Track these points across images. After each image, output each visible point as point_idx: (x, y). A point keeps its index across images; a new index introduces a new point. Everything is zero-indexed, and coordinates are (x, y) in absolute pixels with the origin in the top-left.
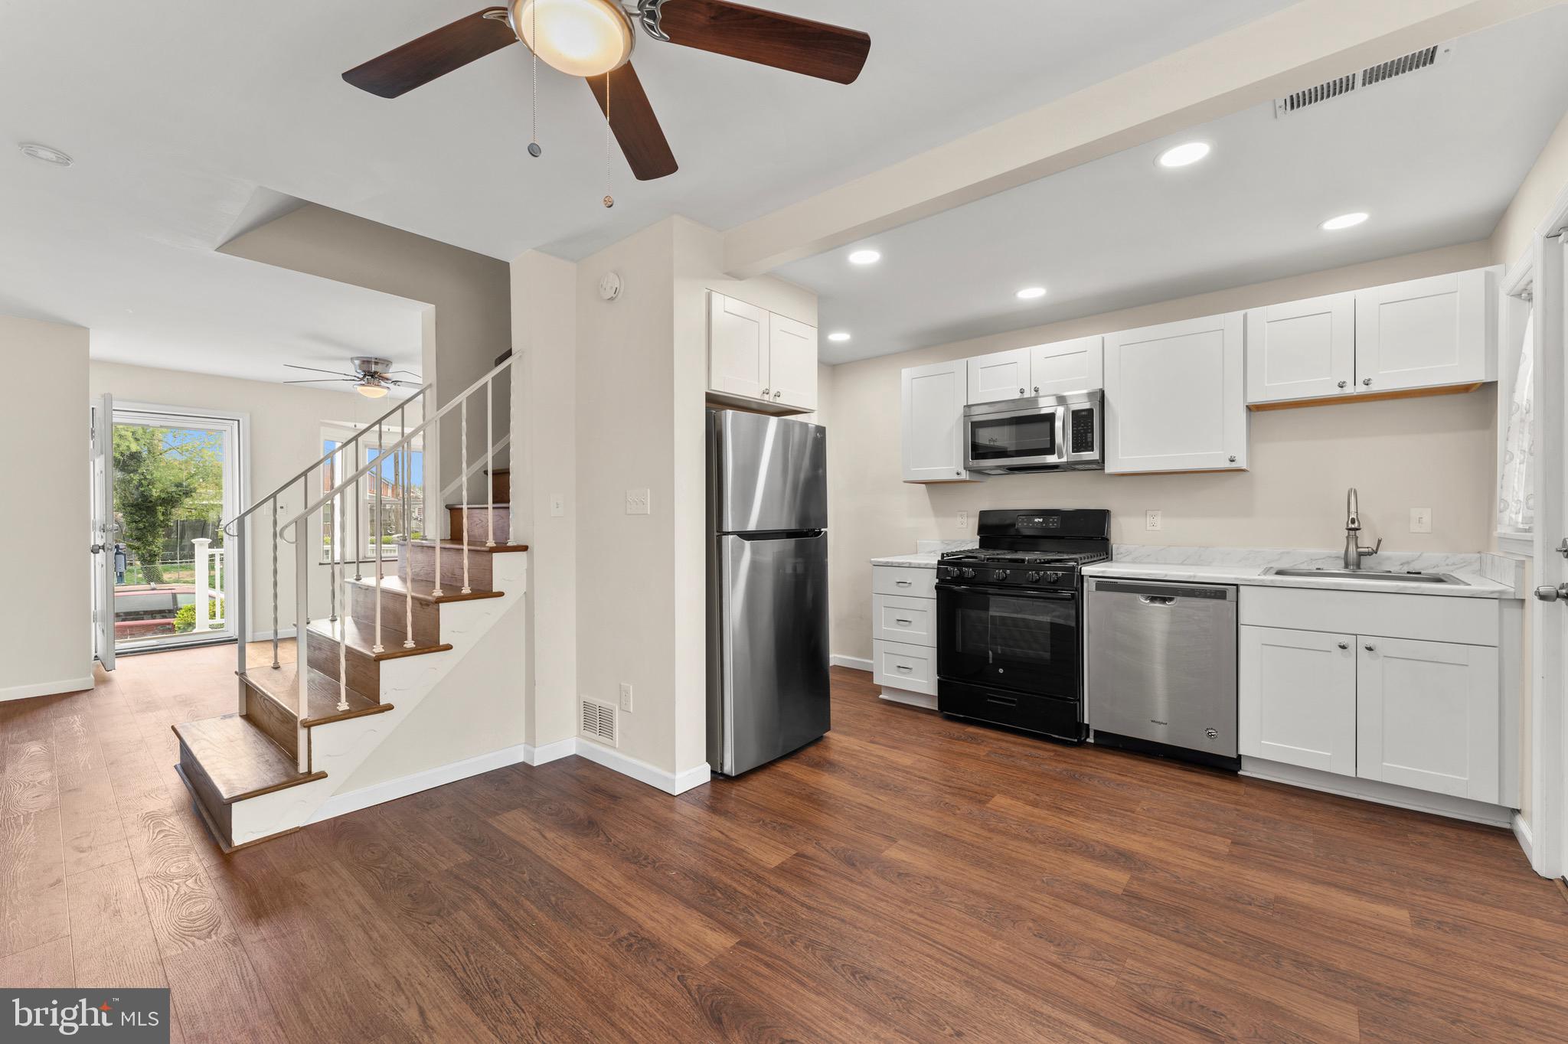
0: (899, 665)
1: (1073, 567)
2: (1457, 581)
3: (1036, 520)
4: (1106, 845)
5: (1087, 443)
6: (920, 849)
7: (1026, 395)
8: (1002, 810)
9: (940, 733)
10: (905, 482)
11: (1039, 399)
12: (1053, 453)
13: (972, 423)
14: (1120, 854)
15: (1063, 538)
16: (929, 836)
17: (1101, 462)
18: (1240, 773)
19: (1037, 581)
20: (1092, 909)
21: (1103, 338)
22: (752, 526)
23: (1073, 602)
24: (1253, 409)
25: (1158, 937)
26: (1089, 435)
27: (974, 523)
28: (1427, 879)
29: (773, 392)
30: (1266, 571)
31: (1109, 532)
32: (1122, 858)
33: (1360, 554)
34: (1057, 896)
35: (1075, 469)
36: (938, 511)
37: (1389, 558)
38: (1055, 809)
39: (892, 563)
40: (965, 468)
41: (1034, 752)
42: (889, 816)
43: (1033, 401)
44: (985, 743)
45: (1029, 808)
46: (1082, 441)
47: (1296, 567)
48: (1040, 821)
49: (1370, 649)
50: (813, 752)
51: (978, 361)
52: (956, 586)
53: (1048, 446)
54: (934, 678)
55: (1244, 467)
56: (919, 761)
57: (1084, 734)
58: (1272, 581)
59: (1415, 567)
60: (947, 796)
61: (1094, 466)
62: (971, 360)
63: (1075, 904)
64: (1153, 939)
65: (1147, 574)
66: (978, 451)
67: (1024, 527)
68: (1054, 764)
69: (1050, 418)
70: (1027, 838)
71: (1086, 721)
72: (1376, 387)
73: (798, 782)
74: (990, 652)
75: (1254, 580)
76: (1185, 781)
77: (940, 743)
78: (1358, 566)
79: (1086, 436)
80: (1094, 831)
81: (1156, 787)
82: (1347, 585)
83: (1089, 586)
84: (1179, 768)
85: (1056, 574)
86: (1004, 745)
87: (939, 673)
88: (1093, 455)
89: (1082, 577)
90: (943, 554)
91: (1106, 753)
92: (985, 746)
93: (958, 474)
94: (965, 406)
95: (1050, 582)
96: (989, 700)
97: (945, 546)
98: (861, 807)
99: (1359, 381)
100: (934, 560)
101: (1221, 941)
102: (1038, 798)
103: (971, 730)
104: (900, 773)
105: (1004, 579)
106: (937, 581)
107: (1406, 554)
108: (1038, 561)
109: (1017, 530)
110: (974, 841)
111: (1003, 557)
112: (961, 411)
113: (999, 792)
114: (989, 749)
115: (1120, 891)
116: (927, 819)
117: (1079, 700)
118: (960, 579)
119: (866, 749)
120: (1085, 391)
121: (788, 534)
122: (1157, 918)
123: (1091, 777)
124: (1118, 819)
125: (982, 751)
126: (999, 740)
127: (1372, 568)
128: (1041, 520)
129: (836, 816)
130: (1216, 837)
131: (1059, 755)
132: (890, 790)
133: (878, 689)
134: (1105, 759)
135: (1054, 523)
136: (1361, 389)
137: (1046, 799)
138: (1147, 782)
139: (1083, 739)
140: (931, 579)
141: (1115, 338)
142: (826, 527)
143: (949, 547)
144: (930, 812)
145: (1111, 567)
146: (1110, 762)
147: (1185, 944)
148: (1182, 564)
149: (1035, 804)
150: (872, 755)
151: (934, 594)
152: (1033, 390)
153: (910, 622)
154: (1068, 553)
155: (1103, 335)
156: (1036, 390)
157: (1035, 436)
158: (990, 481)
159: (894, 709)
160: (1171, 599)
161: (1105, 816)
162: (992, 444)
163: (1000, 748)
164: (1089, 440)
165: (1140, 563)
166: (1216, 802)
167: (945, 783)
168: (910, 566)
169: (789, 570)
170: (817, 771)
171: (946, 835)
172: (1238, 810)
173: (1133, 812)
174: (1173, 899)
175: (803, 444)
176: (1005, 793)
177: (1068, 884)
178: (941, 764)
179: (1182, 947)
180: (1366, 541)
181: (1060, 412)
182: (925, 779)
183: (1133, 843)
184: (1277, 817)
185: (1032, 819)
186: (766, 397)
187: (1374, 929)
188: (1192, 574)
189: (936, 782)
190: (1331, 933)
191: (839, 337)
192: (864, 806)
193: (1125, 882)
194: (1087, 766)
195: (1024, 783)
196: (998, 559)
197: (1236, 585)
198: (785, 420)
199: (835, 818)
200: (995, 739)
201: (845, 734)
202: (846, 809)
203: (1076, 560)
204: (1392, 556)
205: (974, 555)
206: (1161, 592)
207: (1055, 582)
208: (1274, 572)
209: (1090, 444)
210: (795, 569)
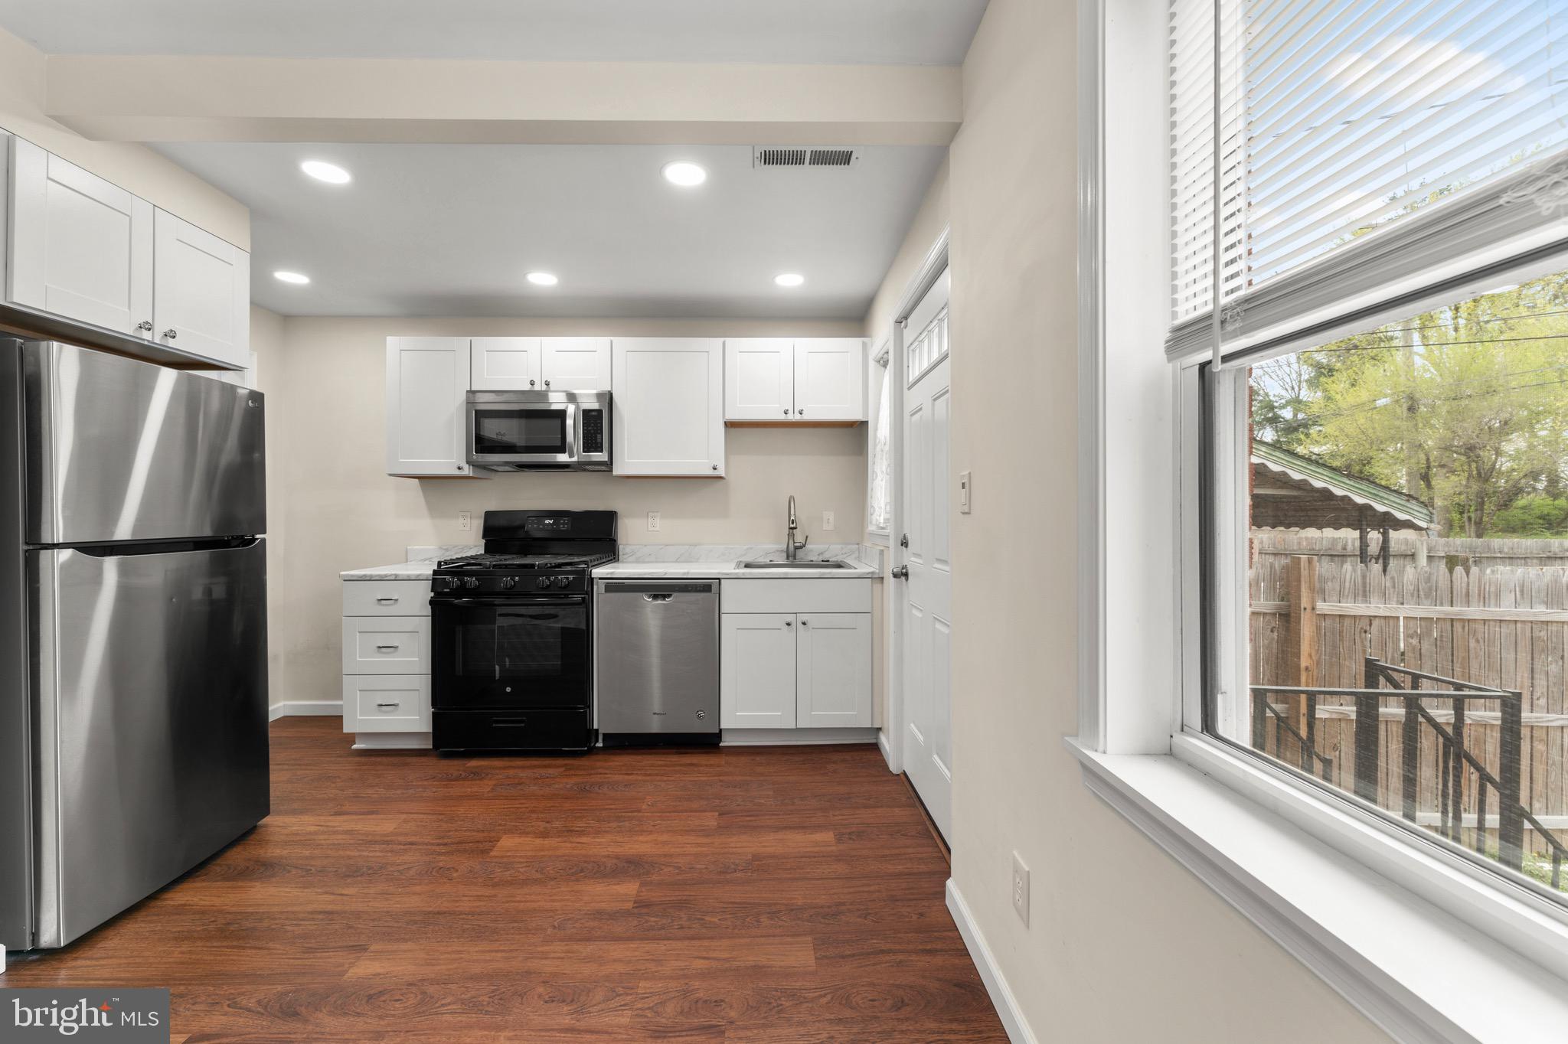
0: (380, 703)
1: (584, 571)
2: (850, 567)
3: (547, 522)
4: (617, 857)
5: (596, 443)
6: (403, 946)
7: (537, 388)
8: (509, 854)
9: (434, 778)
10: (391, 475)
11: (550, 394)
12: (565, 452)
13: (476, 411)
14: (630, 862)
15: (573, 540)
16: (415, 923)
17: (609, 464)
18: (721, 744)
19: (548, 587)
20: (604, 938)
21: (612, 341)
22: (123, 532)
23: (584, 605)
24: (730, 425)
25: (665, 942)
26: (599, 436)
27: (478, 525)
28: (840, 800)
29: (160, 328)
30: (738, 565)
31: (616, 532)
32: (631, 866)
33: (796, 548)
34: (571, 939)
35: (585, 470)
36: (434, 510)
37: (811, 551)
38: (566, 834)
39: (371, 576)
40: (468, 462)
41: (543, 772)
42: (358, 915)
43: (543, 396)
44: (490, 776)
45: (538, 841)
46: (592, 441)
47: (756, 560)
48: (550, 853)
49: (804, 624)
50: (237, 856)
51: (484, 344)
52: (456, 599)
53: (559, 444)
54: (427, 711)
55: (723, 475)
56: (405, 821)
57: (593, 740)
58: (743, 574)
59: (826, 556)
60: (442, 858)
61: (603, 468)
62: (476, 340)
63: (589, 940)
64: (661, 947)
65: (649, 574)
66: (482, 444)
67: (533, 529)
68: (565, 780)
69: (562, 414)
70: (536, 880)
71: (595, 727)
72: (808, 416)
73: (203, 913)
74: (497, 667)
75: (731, 574)
76: (681, 765)
77: (434, 790)
78: (795, 557)
79: (596, 436)
80: (604, 845)
81: (658, 778)
82: (791, 573)
83: (599, 589)
84: (677, 753)
85: (567, 578)
86: (511, 772)
87: (434, 704)
88: (601, 456)
89: (592, 579)
90: (439, 564)
91: (613, 754)
92: (490, 779)
93: (459, 468)
94: (467, 391)
95: (561, 587)
96: (494, 725)
97: (443, 551)
98: (316, 916)
99: (796, 411)
100: (428, 570)
101: (716, 920)
102: (548, 825)
103: (474, 763)
104: (377, 847)
105: (512, 587)
106: (432, 594)
107: (821, 547)
108: (549, 565)
109: (527, 532)
110: (473, 907)
111: (511, 562)
112: (462, 397)
113: (506, 832)
114: (494, 782)
115: (630, 905)
116: (414, 901)
117: (589, 707)
118: (462, 591)
119: (327, 826)
120: (595, 392)
121: (198, 544)
122: (664, 921)
123: (600, 785)
124: (627, 824)
125: (485, 787)
126: (505, 768)
127: (802, 559)
128: (551, 522)
129: (271, 945)
130: (707, 813)
131: (570, 769)
132: (362, 875)
133: (352, 738)
134: (613, 761)
135: (564, 525)
136: (797, 417)
137: (557, 824)
138: (650, 775)
139: (592, 745)
140: (423, 593)
141: (623, 344)
142: (265, 533)
143: (448, 553)
144: (418, 889)
145: (618, 568)
146: (618, 764)
147: (688, 939)
148: (676, 561)
149: (544, 835)
150: (336, 833)
151: (428, 610)
152: (543, 382)
153: (396, 647)
154: (579, 555)
155: (612, 338)
156: (547, 384)
157: (545, 432)
158: (497, 478)
159: (373, 759)
160: (669, 596)
161: (614, 825)
162: (500, 437)
163: (508, 777)
164: (599, 440)
165: (644, 562)
166: (705, 778)
167: (440, 841)
168: (396, 579)
169: (198, 594)
170: (240, 884)
171: (439, 913)
172: (721, 781)
173: (639, 811)
174: (677, 893)
175: (225, 416)
176: (510, 831)
177: (580, 919)
178: (434, 817)
179: (686, 943)
180: (799, 538)
181: (571, 409)
182: (412, 844)
183: (640, 846)
184: (749, 778)
185: (542, 853)
186: (146, 335)
187: (815, 857)
188: (686, 571)
189: (426, 844)
190: (790, 873)
191: (292, 278)
192: (321, 912)
193: (635, 892)
194: (597, 774)
195: (533, 812)
196: (506, 565)
197: (719, 579)
198: (189, 375)
199: (269, 949)
200: (500, 768)
201: (294, 812)
202: (289, 928)
203: (585, 563)
204: (815, 550)
205: (478, 561)
206: (660, 589)
207: (566, 587)
208: (743, 565)
209: (599, 445)
210: (208, 591)
